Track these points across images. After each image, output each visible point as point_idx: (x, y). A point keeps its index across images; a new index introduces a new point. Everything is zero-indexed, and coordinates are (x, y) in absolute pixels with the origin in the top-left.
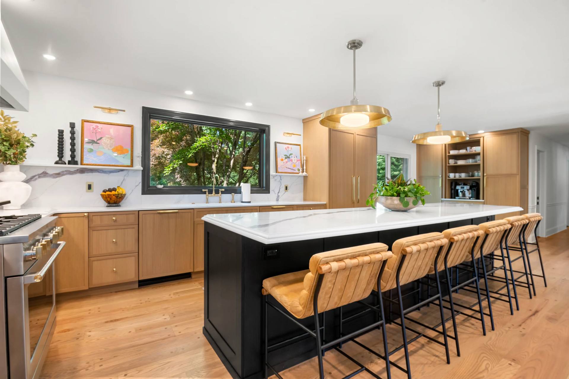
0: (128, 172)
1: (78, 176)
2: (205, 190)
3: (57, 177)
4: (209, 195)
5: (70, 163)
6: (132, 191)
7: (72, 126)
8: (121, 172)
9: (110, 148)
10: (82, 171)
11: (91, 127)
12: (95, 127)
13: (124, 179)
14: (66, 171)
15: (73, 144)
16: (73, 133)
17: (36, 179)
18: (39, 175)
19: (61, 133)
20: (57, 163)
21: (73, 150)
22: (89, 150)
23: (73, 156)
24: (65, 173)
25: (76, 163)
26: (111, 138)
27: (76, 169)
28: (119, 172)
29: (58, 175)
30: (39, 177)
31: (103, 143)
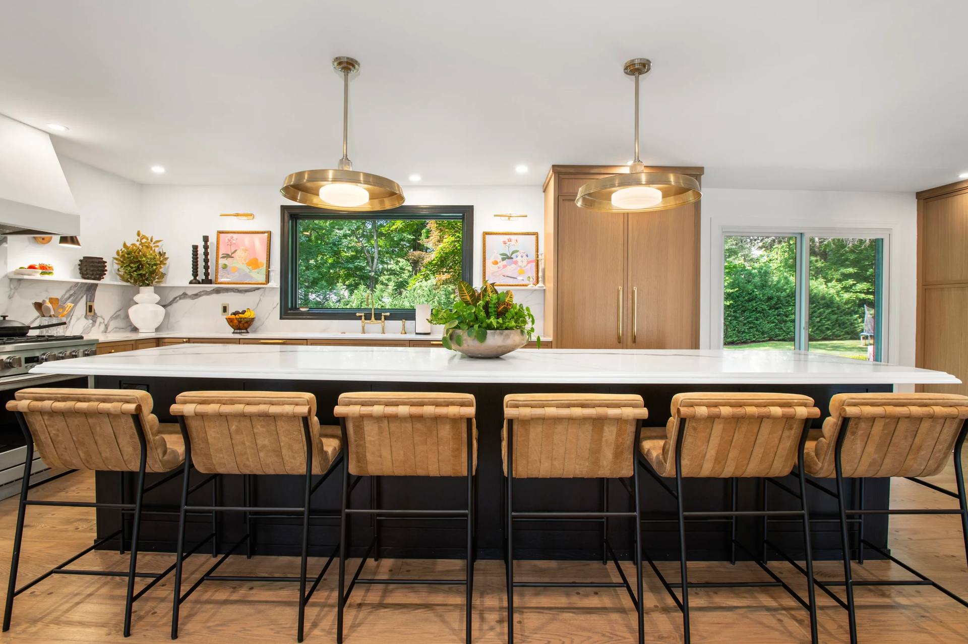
0: (264, 291)
1: (214, 296)
2: (361, 314)
3: (196, 298)
4: (366, 321)
5: (204, 282)
6: (269, 314)
7: (206, 239)
8: (256, 291)
9: (244, 262)
10: (218, 291)
11: (227, 239)
12: (229, 238)
13: (260, 300)
14: (203, 291)
15: (206, 261)
16: (206, 247)
17: (178, 301)
18: (180, 296)
19: (195, 248)
20: (191, 283)
21: (206, 267)
22: (224, 266)
23: (207, 274)
24: (202, 293)
25: (210, 282)
26: (246, 250)
27: (212, 289)
28: (254, 290)
29: (196, 296)
30: (180, 299)
31: (237, 257)
